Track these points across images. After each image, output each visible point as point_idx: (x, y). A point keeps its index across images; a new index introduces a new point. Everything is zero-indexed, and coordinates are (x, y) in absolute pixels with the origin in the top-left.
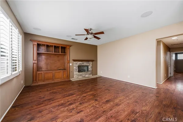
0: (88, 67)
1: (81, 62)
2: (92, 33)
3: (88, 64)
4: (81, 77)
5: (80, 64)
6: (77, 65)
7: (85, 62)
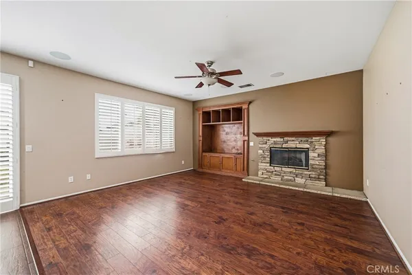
0: (306, 152)
1: (278, 139)
2: (212, 74)
3: (307, 146)
4: (279, 179)
5: (275, 143)
6: (267, 146)
7: (293, 139)
